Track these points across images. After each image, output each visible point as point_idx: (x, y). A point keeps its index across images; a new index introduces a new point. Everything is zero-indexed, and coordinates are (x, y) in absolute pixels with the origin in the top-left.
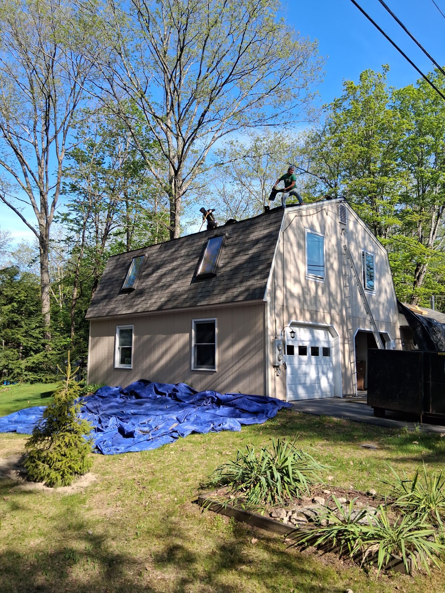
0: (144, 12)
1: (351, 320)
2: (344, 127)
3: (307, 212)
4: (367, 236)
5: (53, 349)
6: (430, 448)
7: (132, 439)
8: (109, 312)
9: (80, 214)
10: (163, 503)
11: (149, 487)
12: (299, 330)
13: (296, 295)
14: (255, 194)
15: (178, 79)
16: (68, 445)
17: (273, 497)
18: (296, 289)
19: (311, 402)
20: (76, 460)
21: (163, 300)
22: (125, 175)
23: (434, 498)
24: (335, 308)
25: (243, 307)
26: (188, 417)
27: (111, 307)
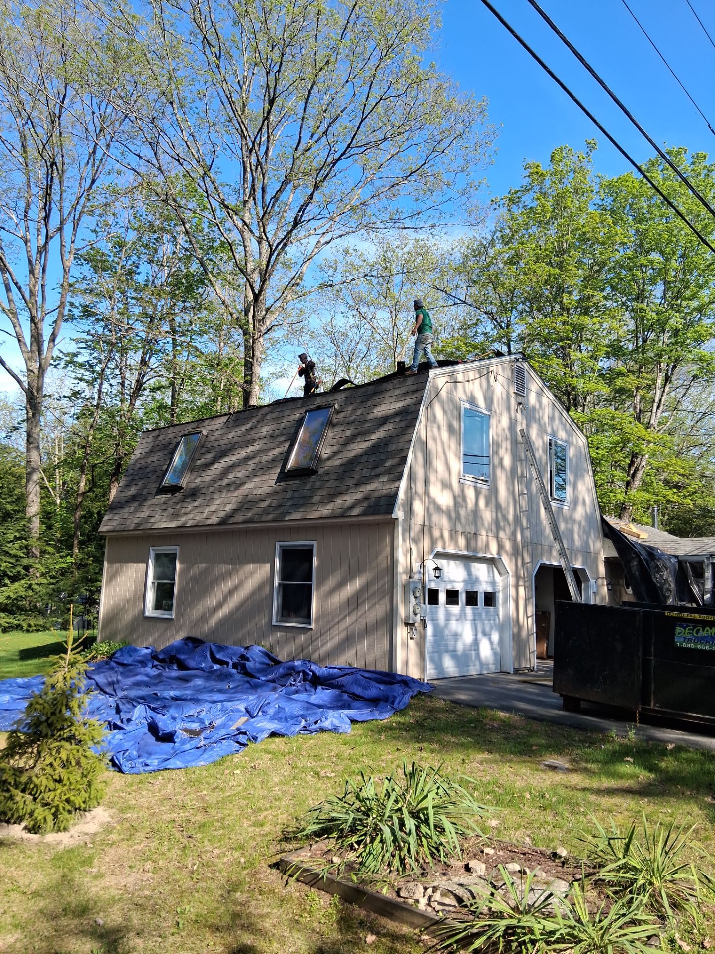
0: (212, 38)
1: (530, 547)
2: (523, 234)
3: (464, 376)
4: (557, 414)
5: (42, 575)
6: (651, 770)
7: (171, 745)
8: (139, 524)
9: (96, 355)
10: (221, 866)
11: (199, 836)
12: (448, 564)
13: (444, 508)
14: (381, 332)
15: (263, 148)
16: (65, 764)
17: (402, 861)
18: (445, 499)
19: (464, 681)
20: (79, 789)
21: (229, 507)
22: (173, 295)
23: (658, 867)
24: (504, 530)
25: (360, 526)
26: (265, 708)
27: (143, 515)
